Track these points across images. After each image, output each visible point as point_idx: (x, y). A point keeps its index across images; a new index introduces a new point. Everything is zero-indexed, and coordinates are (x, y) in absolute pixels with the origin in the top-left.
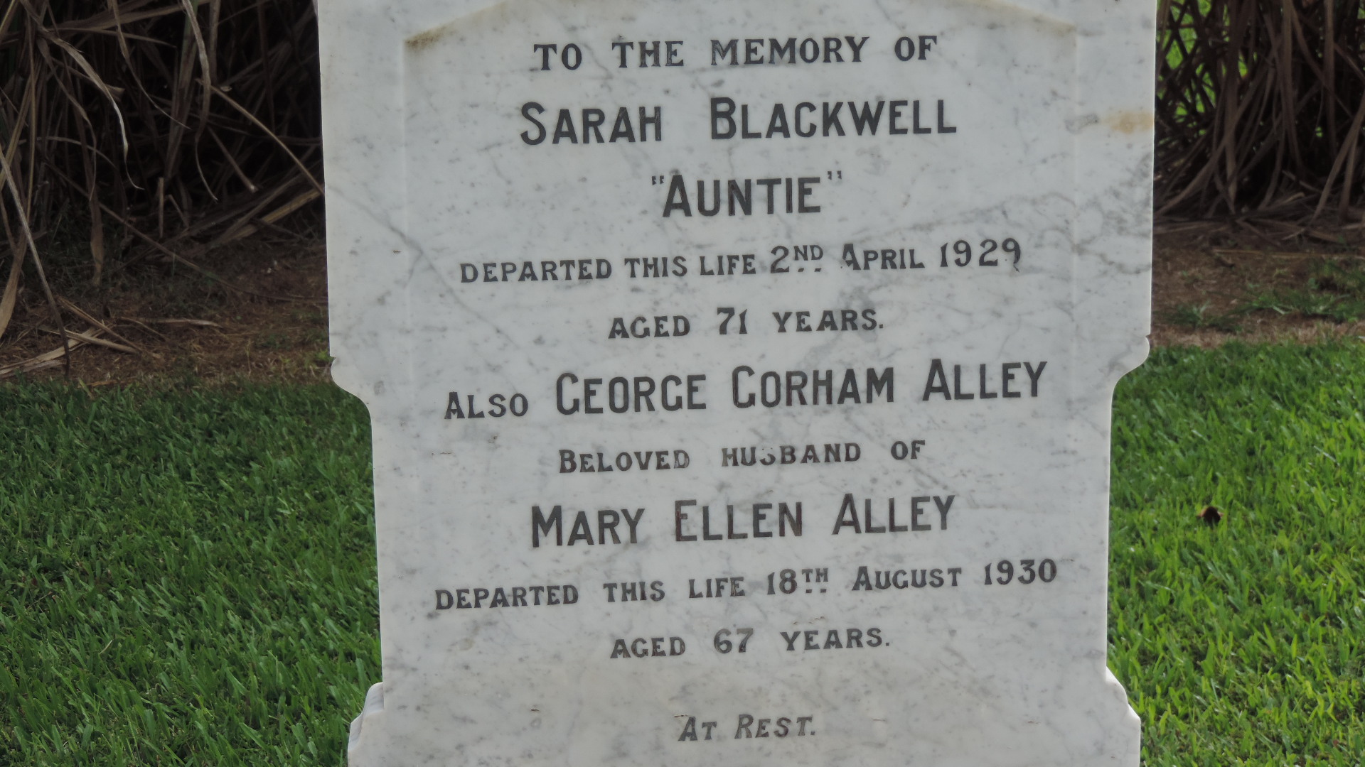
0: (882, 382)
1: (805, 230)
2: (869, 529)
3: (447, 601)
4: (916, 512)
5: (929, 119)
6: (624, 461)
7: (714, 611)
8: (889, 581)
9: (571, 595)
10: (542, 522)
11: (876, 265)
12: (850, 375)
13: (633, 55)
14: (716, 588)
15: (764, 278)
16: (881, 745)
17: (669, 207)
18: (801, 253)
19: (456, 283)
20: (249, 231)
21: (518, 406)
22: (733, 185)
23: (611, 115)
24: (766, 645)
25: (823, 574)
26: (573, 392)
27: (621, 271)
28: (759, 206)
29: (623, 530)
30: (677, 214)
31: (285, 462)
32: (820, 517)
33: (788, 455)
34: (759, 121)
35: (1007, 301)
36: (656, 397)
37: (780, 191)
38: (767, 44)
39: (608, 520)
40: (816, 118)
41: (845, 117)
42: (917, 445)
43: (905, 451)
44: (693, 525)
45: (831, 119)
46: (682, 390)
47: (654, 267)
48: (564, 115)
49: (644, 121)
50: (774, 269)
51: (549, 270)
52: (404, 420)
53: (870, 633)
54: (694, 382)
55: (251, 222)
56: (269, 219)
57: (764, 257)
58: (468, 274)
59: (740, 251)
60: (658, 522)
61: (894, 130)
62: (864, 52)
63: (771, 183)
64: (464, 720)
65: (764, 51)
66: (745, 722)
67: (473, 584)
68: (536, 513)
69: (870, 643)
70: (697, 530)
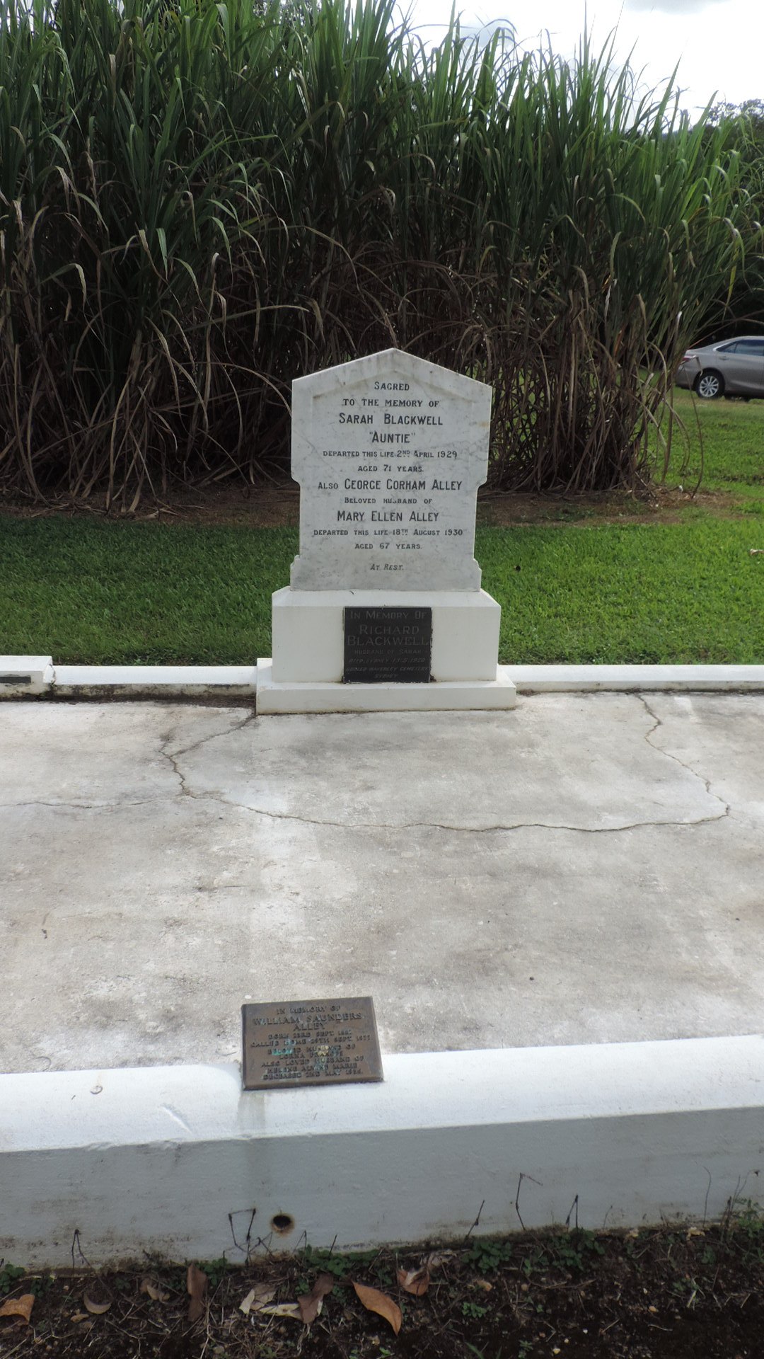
0: (422, 484)
1: (406, 447)
2: (418, 520)
3: (316, 533)
4: (429, 516)
5: (436, 421)
6: (360, 501)
7: (380, 538)
8: (422, 533)
9: (346, 533)
10: (340, 515)
11: (422, 456)
12: (415, 483)
13: (367, 403)
14: (381, 532)
15: (395, 458)
16: (419, 573)
17: (374, 440)
18: (404, 452)
19: (322, 456)
21: (336, 486)
22: (389, 435)
23: (361, 417)
24: (392, 547)
25: (406, 531)
26: (349, 483)
27: (361, 455)
28: (395, 441)
29: (359, 517)
30: (375, 442)
32: (406, 516)
33: (399, 501)
34: (396, 420)
35: (453, 466)
36: (368, 486)
37: (400, 437)
38: (399, 401)
39: (356, 515)
40: (410, 420)
41: (416, 420)
42: (430, 500)
43: (427, 501)
44: (376, 517)
45: (413, 420)
46: (375, 484)
47: (369, 454)
48: (350, 416)
49: (368, 419)
50: (398, 456)
51: (344, 454)
52: (308, 488)
53: (417, 545)
54: (377, 483)
57: (396, 453)
58: (325, 454)
59: (390, 451)
60: (368, 516)
61: (428, 424)
62: (422, 404)
63: (398, 435)
64: (320, 562)
65: (398, 403)
66: (386, 566)
67: (323, 529)
68: (339, 512)
69: (417, 548)
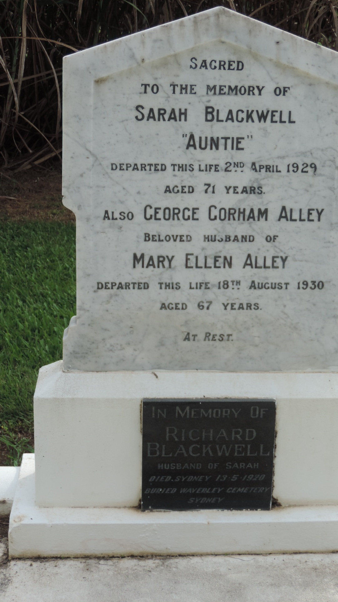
0: (264, 213)
1: (238, 156)
2: (256, 267)
3: (101, 286)
4: (274, 261)
5: (285, 118)
6: (168, 238)
7: (198, 294)
8: (263, 286)
9: (146, 286)
10: (137, 259)
11: (263, 171)
12: (252, 211)
13: (178, 89)
14: (199, 286)
15: (222, 173)
16: (257, 346)
17: (188, 146)
18: (236, 165)
19: (109, 170)
20: (29, 167)
21: (130, 216)
22: (212, 139)
23: (169, 111)
24: (217, 307)
25: (238, 283)
26: (150, 212)
27: (169, 168)
28: (221, 147)
29: (166, 263)
30: (191, 149)
31: (40, 248)
32: (238, 262)
33: (228, 239)
34: (223, 115)
35: (311, 186)
36: (180, 215)
37: (229, 142)
38: (227, 87)
39: (161, 260)
40: (244, 115)
41: (255, 116)
42: (275, 237)
43: (271, 239)
44: (192, 263)
45: (249, 116)
46: (190, 213)
47: (182, 168)
48: (151, 110)
49: (181, 114)
50: (226, 170)
51: (143, 167)
52: (88, 220)
53: (255, 305)
54: (194, 210)
55: (30, 163)
56: (36, 163)
57: (223, 165)
58: (113, 167)
59: (214, 163)
60: (179, 261)
61: (272, 121)
62: (262, 92)
63: (226, 139)
64: (106, 330)
65: (226, 90)
66: (208, 335)
67: (111, 280)
68: (135, 256)
69: (254, 308)
70: (193, 264)
